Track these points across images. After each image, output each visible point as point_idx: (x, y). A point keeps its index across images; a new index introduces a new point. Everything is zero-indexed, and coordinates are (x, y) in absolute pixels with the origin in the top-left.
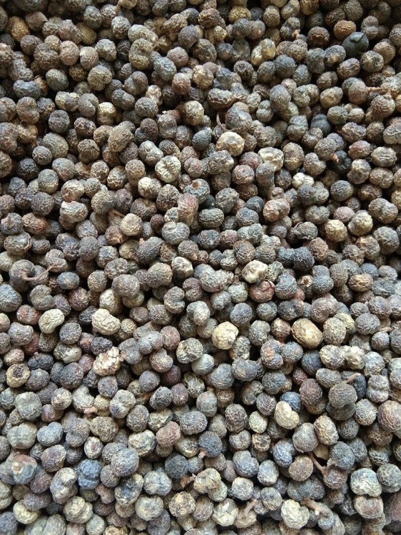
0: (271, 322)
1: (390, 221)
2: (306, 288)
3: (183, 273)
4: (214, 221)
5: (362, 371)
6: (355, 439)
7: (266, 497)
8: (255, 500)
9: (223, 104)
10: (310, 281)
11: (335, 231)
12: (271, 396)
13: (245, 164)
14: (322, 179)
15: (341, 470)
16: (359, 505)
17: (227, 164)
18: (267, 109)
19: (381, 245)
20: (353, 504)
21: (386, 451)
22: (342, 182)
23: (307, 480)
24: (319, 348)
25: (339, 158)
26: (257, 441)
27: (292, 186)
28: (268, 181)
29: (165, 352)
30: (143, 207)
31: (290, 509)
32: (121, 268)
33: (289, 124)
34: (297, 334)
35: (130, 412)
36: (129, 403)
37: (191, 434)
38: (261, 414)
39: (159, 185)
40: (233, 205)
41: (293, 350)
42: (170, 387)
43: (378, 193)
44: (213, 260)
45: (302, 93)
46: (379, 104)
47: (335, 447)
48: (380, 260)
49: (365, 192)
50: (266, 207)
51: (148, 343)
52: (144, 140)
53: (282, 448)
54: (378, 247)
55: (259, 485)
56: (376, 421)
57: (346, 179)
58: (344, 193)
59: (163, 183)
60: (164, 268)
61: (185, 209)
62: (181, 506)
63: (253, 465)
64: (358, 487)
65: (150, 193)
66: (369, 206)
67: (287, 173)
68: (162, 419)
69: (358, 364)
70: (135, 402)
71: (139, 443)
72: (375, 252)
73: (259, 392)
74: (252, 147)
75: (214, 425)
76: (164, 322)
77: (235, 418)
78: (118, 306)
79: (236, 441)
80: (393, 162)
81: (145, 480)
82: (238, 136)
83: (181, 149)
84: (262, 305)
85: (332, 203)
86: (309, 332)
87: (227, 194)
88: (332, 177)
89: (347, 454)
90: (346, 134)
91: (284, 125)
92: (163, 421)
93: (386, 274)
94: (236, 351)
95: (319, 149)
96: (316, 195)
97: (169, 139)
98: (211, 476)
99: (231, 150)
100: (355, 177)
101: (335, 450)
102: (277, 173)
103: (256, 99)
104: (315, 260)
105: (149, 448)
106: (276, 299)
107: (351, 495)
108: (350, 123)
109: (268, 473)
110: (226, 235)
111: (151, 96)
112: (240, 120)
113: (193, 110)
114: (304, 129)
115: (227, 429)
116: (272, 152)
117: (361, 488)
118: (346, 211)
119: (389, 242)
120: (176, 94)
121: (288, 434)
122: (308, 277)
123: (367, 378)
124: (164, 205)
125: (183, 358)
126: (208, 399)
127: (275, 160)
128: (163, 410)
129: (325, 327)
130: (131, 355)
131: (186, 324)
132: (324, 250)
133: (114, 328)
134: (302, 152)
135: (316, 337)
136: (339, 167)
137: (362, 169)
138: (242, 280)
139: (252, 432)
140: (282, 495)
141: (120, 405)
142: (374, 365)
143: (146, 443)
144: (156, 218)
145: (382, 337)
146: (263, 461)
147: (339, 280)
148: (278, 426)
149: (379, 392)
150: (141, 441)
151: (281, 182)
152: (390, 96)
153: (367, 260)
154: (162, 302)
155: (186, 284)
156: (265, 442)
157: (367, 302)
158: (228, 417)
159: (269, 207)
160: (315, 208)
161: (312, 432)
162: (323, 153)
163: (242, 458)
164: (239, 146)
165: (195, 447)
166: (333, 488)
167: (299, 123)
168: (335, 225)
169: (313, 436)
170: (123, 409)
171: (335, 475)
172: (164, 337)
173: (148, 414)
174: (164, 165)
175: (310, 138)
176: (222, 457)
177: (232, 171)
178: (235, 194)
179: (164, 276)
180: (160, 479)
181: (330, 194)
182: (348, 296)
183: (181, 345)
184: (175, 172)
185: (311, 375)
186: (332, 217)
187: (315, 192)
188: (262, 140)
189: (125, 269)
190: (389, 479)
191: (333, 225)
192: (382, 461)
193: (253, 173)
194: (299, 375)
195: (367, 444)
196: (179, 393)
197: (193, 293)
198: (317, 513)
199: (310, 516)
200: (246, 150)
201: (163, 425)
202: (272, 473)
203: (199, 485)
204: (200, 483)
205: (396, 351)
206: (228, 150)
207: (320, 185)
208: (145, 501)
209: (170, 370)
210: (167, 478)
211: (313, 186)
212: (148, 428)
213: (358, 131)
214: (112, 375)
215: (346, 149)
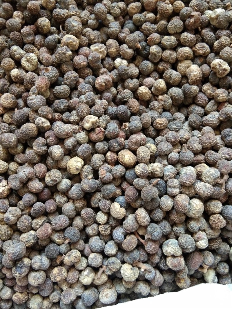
0: (105, 154)
1: (177, 83)
2: (126, 130)
3: (43, 128)
4: (62, 93)
5: (162, 178)
6: (162, 220)
7: (110, 263)
8: (104, 267)
9: (63, 18)
10: (128, 126)
11: (143, 93)
12: (108, 200)
13: (81, 55)
14: (134, 62)
15: (154, 241)
16: (169, 262)
17: (67, 54)
18: (94, 20)
19: (172, 99)
20: (166, 262)
21: (183, 226)
22: (145, 61)
23: (134, 249)
24: (134, 167)
25: (141, 46)
26: (101, 229)
27: (114, 68)
28: (97, 64)
29: (37, 180)
30: (15, 88)
31: (125, 269)
32: (4, 129)
33: (109, 28)
34: (120, 159)
35: (18, 220)
36: (16, 214)
37: (58, 229)
38: (103, 212)
39: (24, 73)
40: (75, 82)
41: (119, 169)
42: (44, 202)
43: (168, 66)
44: (65, 119)
45: (114, 7)
46: (162, 8)
47: (149, 227)
48: (174, 110)
49: (161, 67)
50: (96, 81)
51: (23, 175)
52: (13, 45)
53: (117, 232)
54: (170, 101)
55: (106, 257)
56: (173, 208)
57: (147, 59)
58: (147, 68)
59: (27, 71)
60: (30, 126)
61: (40, 85)
62: (57, 275)
63: (100, 244)
64: (166, 251)
65: (18, 78)
66: (164, 75)
67: (110, 59)
68: (39, 222)
69: (158, 173)
70: (20, 213)
71: (25, 239)
72: (168, 104)
73: (101, 198)
74: (85, 44)
75: (74, 223)
76: (35, 161)
77: (87, 216)
78: (6, 154)
79: (90, 231)
80: (175, 45)
81: (31, 261)
82: (73, 37)
83: (39, 50)
84: (98, 144)
85: (141, 77)
86: (127, 157)
87: (70, 75)
88: (140, 60)
89: (156, 230)
90: (144, 30)
91: (105, 29)
92: (40, 224)
93: (178, 117)
94: (83, 174)
95: (127, 41)
96: (129, 71)
97: (29, 43)
98: (74, 254)
99: (69, 46)
100: (153, 57)
101: (149, 229)
102: (103, 60)
103: (86, 14)
104: (131, 112)
105: (32, 241)
106: (106, 139)
107: (164, 257)
108: (146, 23)
109: (111, 249)
110: (72, 102)
111: (16, 18)
112: (73, 26)
113: (42, 23)
114: (118, 30)
115: (83, 224)
116: (98, 46)
117: (169, 251)
118: (149, 80)
119: (177, 96)
120: (32, 15)
121: (120, 222)
122: (127, 124)
123: (166, 182)
124: (28, 86)
125: (48, 182)
126: (69, 207)
127: (100, 51)
128: (40, 216)
129: (137, 152)
130: (14, 183)
131: (49, 161)
132: (135, 105)
133: (3, 168)
134: (118, 44)
135: (132, 159)
136: (143, 52)
137: (156, 51)
138: (84, 129)
139: (99, 224)
140: (121, 261)
141: (10, 216)
142: (170, 173)
143: (30, 238)
144: (25, 94)
145: (174, 155)
146: (108, 241)
147: (145, 123)
148: (114, 218)
149: (173, 189)
150: (27, 237)
151: (107, 66)
152: (169, 2)
153: (165, 110)
154: (32, 148)
155: (46, 135)
156: (107, 229)
157: (165, 136)
158: (82, 216)
159: (98, 81)
160: (129, 80)
161: (134, 219)
162: (130, 44)
163: (93, 240)
164: (74, 43)
165: (62, 238)
166: (151, 253)
167: (114, 26)
168: (143, 90)
169: (134, 221)
170: (12, 218)
171: (151, 244)
172: (35, 170)
173: (30, 221)
174: (26, 60)
175: (122, 35)
176: (81, 242)
177: (72, 60)
178: (75, 74)
179: (30, 131)
180: (41, 259)
181: (140, 71)
182: (154, 133)
183: (47, 175)
184: (33, 63)
185: (131, 184)
186: (141, 85)
187: (128, 69)
188: (91, 39)
189: (7, 130)
190: (184, 243)
191: (141, 90)
192: (180, 233)
193: (86, 60)
194: (125, 185)
195: (171, 223)
196: (50, 206)
197: (51, 140)
198: (142, 270)
199: (139, 273)
200: (81, 46)
201: (41, 226)
202: (113, 248)
203: (67, 261)
204: (67, 259)
205: (183, 163)
206: (67, 46)
207: (132, 66)
208: (33, 274)
209: (42, 191)
210: (46, 259)
211: (127, 66)
212: (32, 229)
213: (151, 27)
214: (4, 198)
215: (146, 41)
